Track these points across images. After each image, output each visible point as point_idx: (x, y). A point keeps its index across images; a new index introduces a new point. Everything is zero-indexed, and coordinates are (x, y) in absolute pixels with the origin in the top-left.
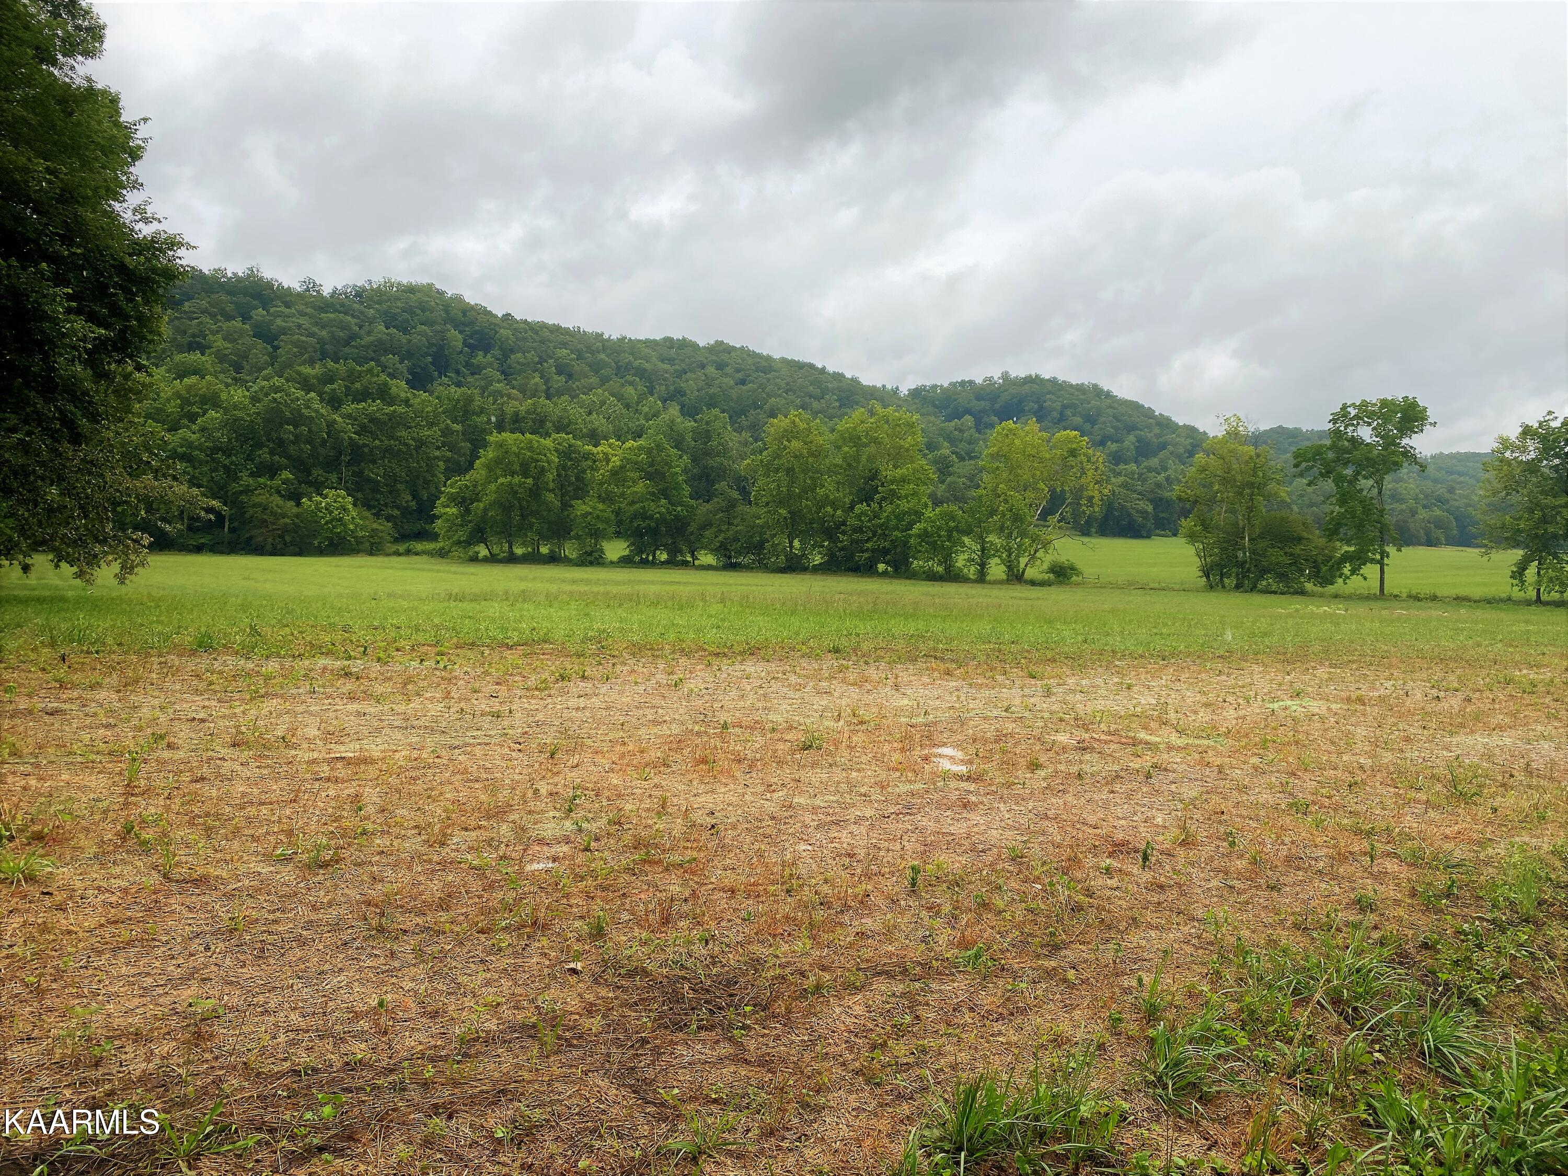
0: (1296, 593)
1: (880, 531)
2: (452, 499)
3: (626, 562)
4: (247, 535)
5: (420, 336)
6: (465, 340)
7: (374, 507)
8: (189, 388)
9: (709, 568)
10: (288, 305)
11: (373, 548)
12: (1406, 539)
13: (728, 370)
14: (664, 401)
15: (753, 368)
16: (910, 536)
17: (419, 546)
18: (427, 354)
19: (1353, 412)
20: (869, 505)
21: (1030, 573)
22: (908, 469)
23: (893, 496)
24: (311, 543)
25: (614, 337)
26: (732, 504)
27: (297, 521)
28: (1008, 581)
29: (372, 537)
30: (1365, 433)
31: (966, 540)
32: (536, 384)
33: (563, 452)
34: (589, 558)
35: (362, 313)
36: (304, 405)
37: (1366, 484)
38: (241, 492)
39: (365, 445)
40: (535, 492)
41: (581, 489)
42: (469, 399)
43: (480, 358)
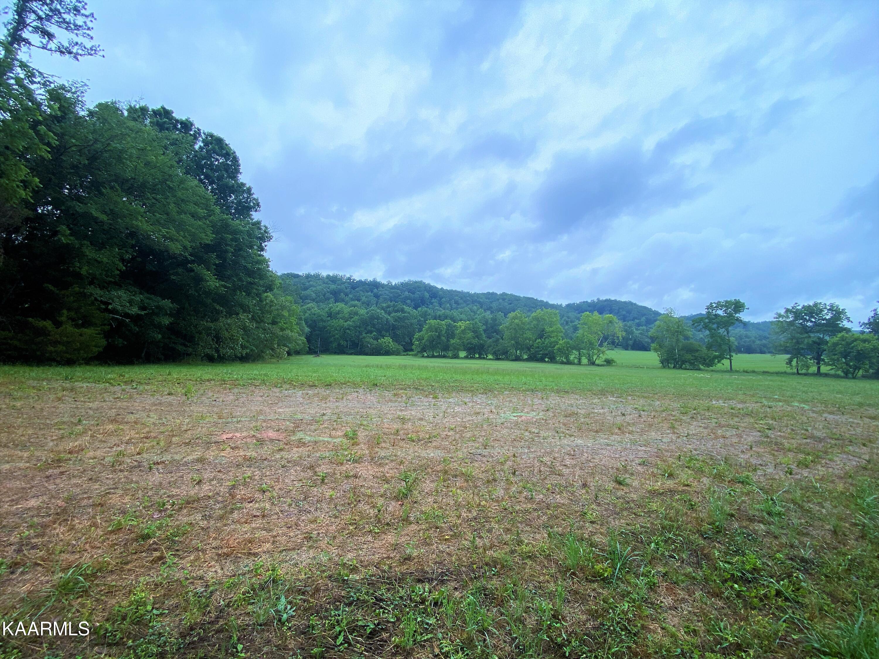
0: (696, 370)
1: (545, 348)
2: (417, 339)
3: (466, 357)
5: (417, 295)
6: (429, 296)
7: (398, 342)
8: (351, 310)
9: (490, 359)
10: (383, 288)
11: (396, 353)
12: (739, 350)
13: (506, 300)
14: (485, 310)
16: (554, 349)
17: (410, 353)
18: (419, 300)
19: (714, 305)
20: (541, 340)
21: (597, 362)
22: (554, 328)
23: (549, 336)
26: (498, 340)
27: (377, 346)
28: (589, 365)
29: (397, 350)
30: (720, 312)
31: (574, 351)
32: (448, 306)
33: (448, 325)
34: (455, 356)
36: (380, 314)
37: (722, 331)
38: (363, 338)
39: (396, 325)
40: (439, 337)
41: (453, 336)
42: (426, 312)
43: (433, 300)
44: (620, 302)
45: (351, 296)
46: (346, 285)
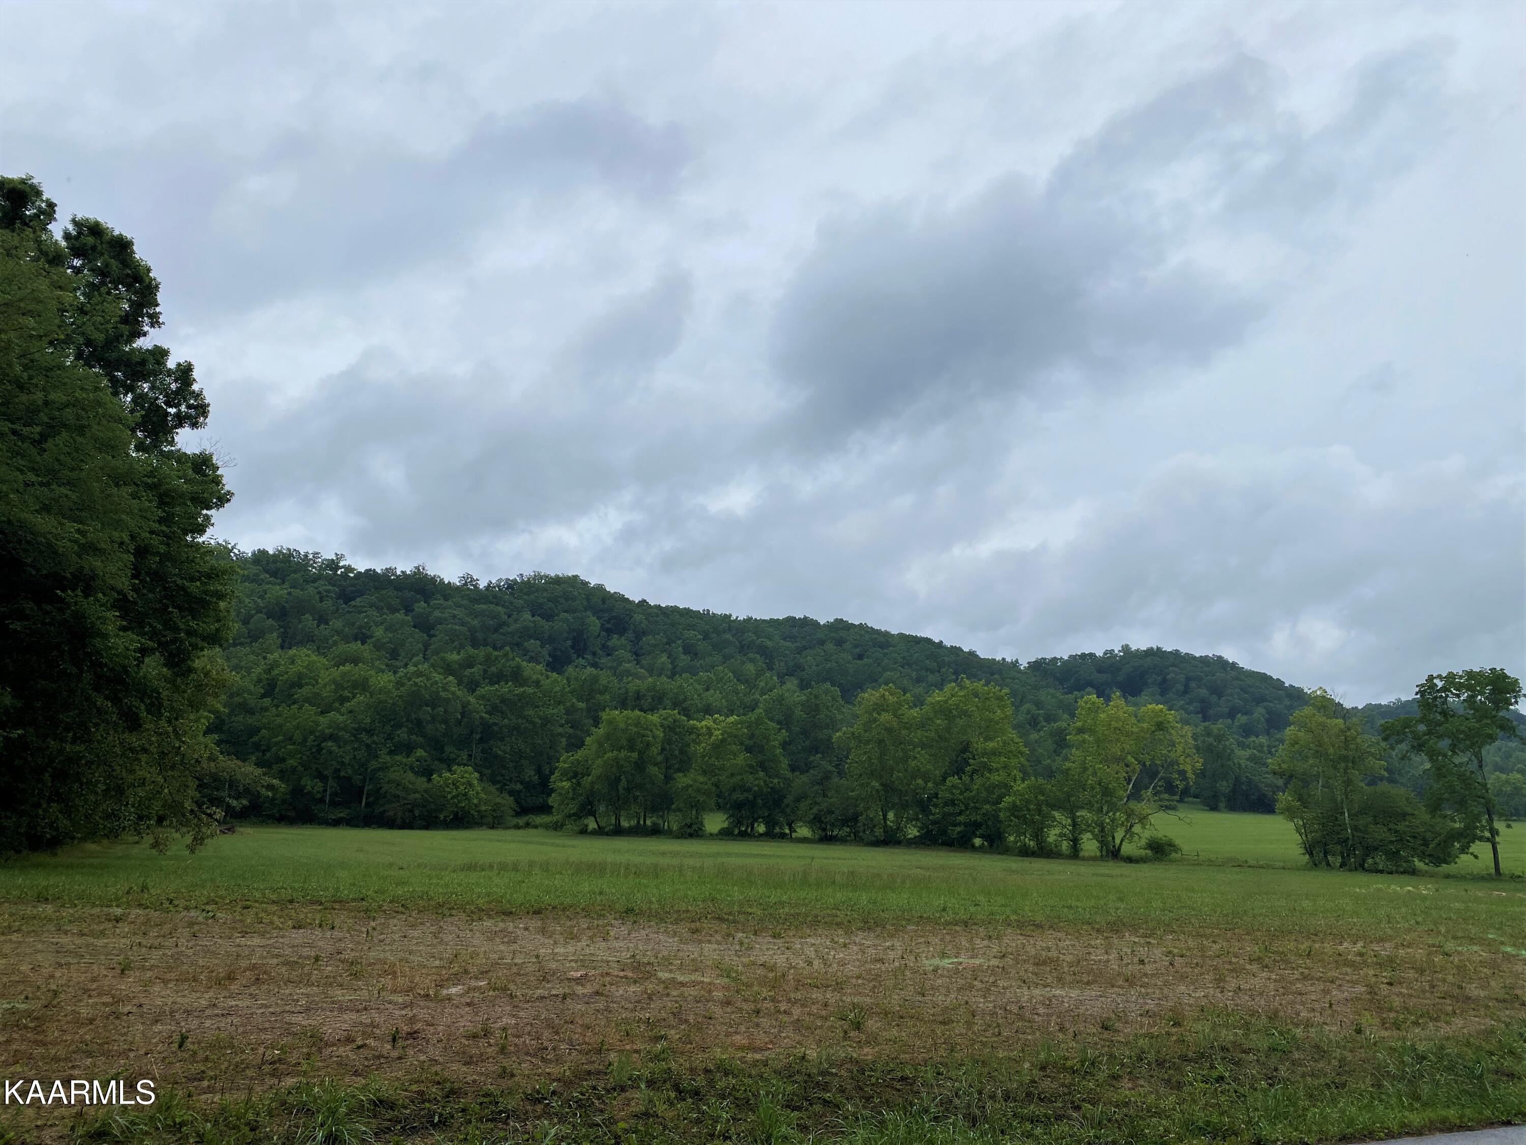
0: (1405, 872)
1: (972, 805)
2: (564, 773)
3: (726, 834)
4: (381, 809)
5: (561, 622)
6: (602, 625)
7: (499, 782)
8: (344, 674)
9: (804, 840)
10: (446, 598)
11: (494, 822)
12: (1515, 814)
13: (847, 646)
14: (781, 676)
15: (871, 643)
16: (1000, 809)
17: (539, 819)
18: (567, 639)
19: (1440, 684)
20: (961, 779)
21: (1126, 849)
22: (998, 742)
23: (984, 767)
24: (436, 817)
25: (740, 618)
26: (827, 777)
27: (426, 795)
28: (1102, 858)
29: (494, 810)
31: (1056, 814)
32: (663, 663)
33: (669, 726)
34: (688, 831)
35: (511, 603)
36: (442, 688)
38: (380, 769)
39: (495, 724)
40: (640, 766)
41: (684, 762)
42: (595, 679)
43: (615, 641)
44: (1189, 658)
45: (337, 624)
46: (323, 586)
